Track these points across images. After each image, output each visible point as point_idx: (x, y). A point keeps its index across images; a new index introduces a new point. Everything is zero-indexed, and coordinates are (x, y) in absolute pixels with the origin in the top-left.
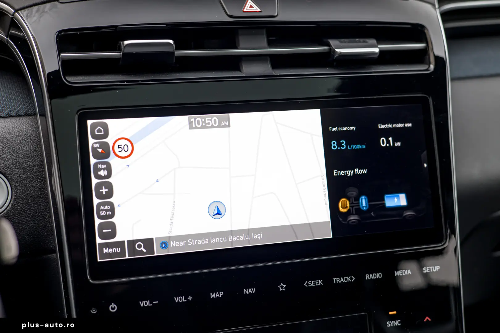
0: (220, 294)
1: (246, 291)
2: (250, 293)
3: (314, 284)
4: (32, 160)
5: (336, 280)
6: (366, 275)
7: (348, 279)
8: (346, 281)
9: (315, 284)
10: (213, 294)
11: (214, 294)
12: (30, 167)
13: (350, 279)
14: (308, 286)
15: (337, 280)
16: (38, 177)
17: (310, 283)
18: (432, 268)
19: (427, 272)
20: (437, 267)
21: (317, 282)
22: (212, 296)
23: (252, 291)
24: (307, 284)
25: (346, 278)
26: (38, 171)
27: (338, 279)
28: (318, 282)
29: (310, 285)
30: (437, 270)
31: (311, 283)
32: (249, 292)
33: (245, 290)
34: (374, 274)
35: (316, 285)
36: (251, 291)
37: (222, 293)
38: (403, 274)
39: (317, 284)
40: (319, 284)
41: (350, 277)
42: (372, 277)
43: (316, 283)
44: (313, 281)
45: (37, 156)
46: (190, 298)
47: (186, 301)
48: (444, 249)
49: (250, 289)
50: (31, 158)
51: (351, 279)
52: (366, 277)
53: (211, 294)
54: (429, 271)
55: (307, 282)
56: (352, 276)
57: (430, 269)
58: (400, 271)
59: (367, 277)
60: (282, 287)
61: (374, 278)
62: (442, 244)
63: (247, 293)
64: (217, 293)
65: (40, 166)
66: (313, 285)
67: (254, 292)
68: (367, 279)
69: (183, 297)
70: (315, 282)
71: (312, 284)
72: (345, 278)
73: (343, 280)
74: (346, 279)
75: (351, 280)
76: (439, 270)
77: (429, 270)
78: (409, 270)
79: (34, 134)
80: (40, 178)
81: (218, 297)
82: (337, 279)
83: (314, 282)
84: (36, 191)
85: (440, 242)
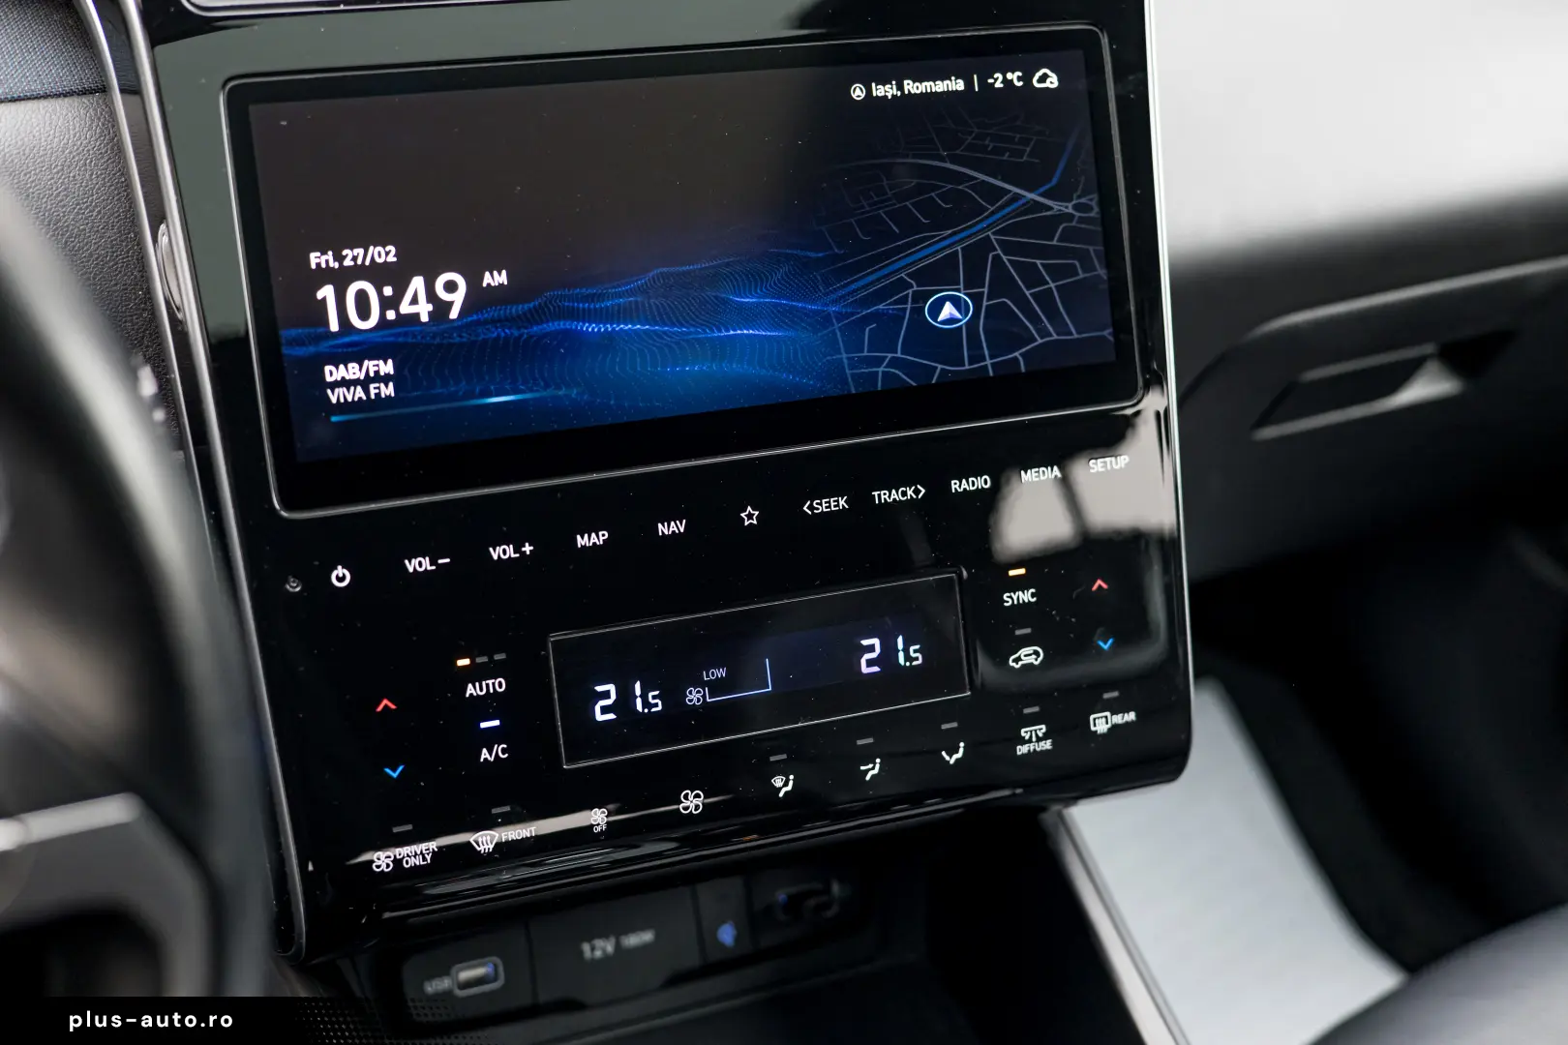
0: (600, 538)
1: (663, 529)
2: (674, 532)
3: (826, 507)
4: (99, 212)
5: (879, 495)
6: (953, 482)
7: (910, 492)
8: (903, 496)
9: (829, 507)
10: (583, 538)
11: (586, 536)
12: (96, 229)
13: (913, 492)
14: (813, 512)
15: (883, 496)
16: (117, 256)
17: (817, 504)
18: (1111, 462)
19: (1098, 472)
20: (1122, 457)
21: (834, 501)
22: (582, 541)
23: (677, 527)
24: (811, 507)
25: (904, 489)
26: (116, 240)
27: (885, 494)
28: (838, 501)
29: (818, 509)
30: (1123, 466)
31: (821, 504)
32: (671, 529)
33: (660, 525)
34: (970, 479)
35: (833, 509)
36: (675, 529)
37: (604, 535)
38: (1042, 478)
39: (835, 506)
40: (838, 506)
41: (913, 488)
42: (966, 486)
43: (833, 504)
44: (824, 501)
45: (109, 201)
46: (527, 549)
47: (518, 555)
48: (1138, 413)
49: (672, 523)
50: (96, 206)
51: (917, 492)
52: (953, 487)
53: (579, 537)
54: (1103, 470)
55: (809, 503)
56: (919, 486)
57: (1105, 462)
58: (1033, 470)
59: (955, 485)
60: (750, 516)
61: (972, 488)
62: (1135, 401)
63: (666, 533)
64: (593, 535)
65: (120, 226)
66: (825, 510)
67: (682, 530)
68: (953, 491)
69: (511, 546)
70: (829, 502)
71: (823, 506)
72: (902, 491)
73: (896, 496)
74: (904, 494)
75: (917, 495)
76: (1126, 464)
77: (1102, 467)
78: (1055, 468)
79: (98, 144)
80: (123, 258)
81: (594, 543)
82: (882, 492)
83: (826, 503)
84: (115, 291)
85: (1129, 397)
